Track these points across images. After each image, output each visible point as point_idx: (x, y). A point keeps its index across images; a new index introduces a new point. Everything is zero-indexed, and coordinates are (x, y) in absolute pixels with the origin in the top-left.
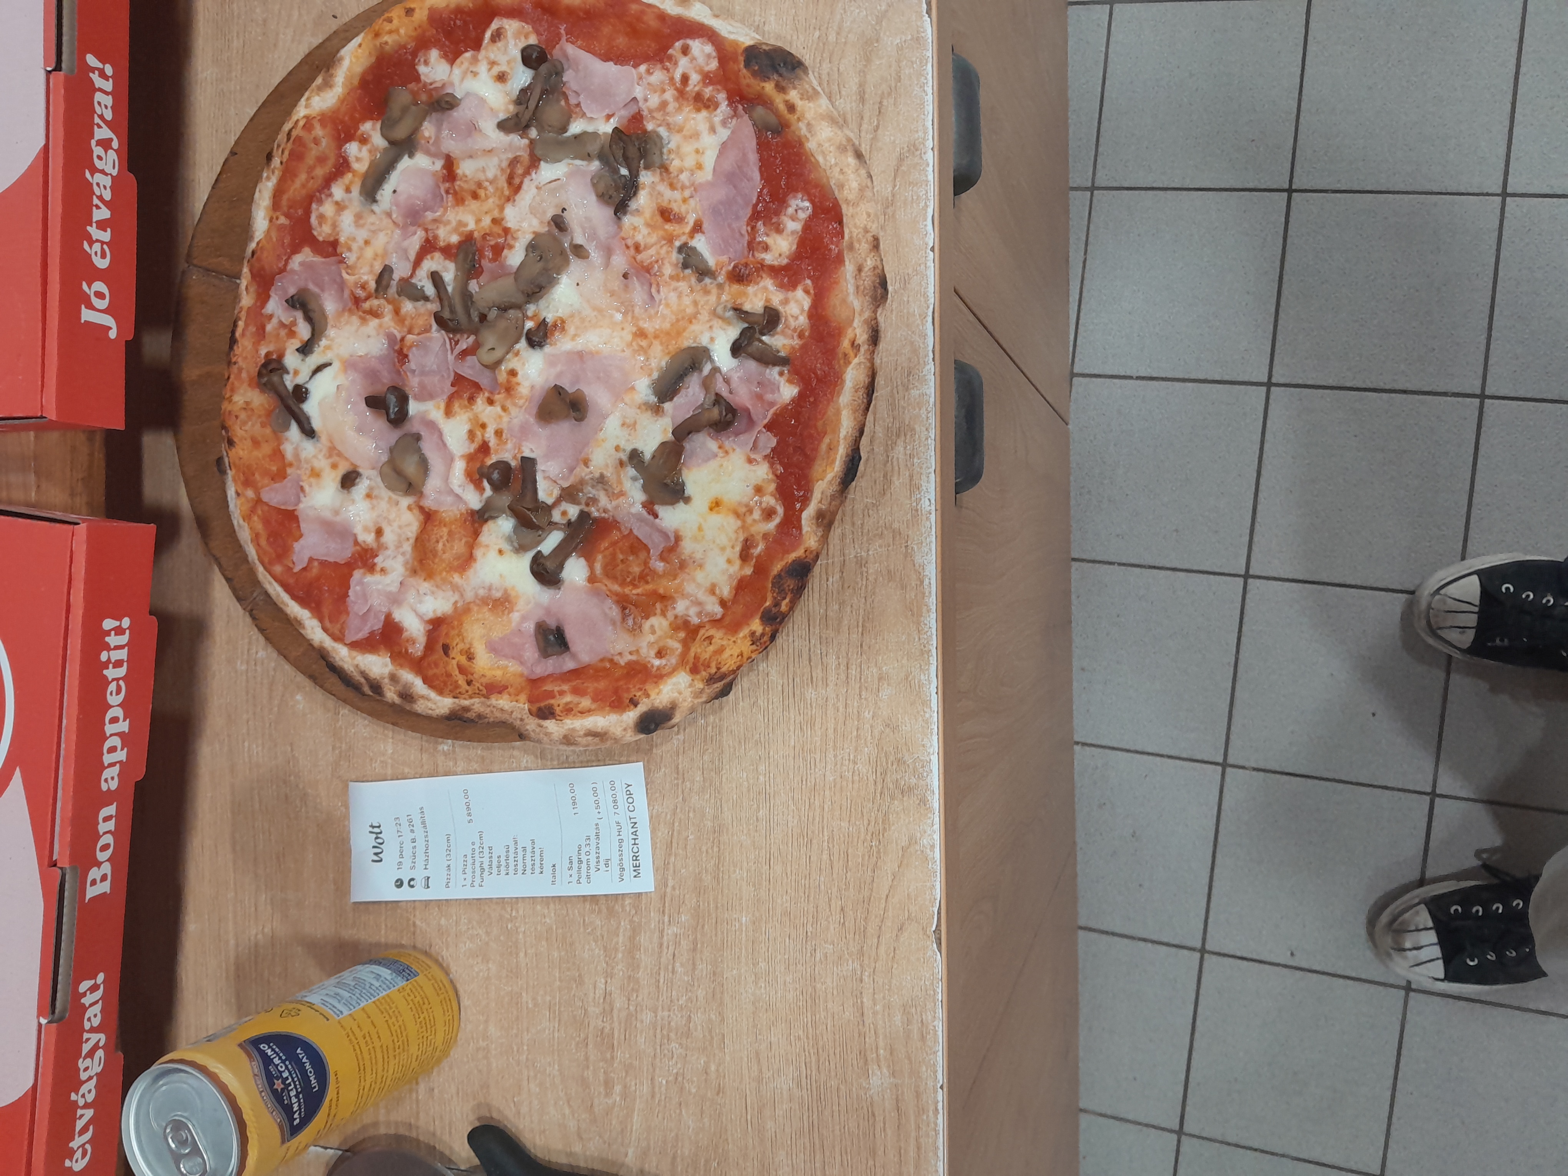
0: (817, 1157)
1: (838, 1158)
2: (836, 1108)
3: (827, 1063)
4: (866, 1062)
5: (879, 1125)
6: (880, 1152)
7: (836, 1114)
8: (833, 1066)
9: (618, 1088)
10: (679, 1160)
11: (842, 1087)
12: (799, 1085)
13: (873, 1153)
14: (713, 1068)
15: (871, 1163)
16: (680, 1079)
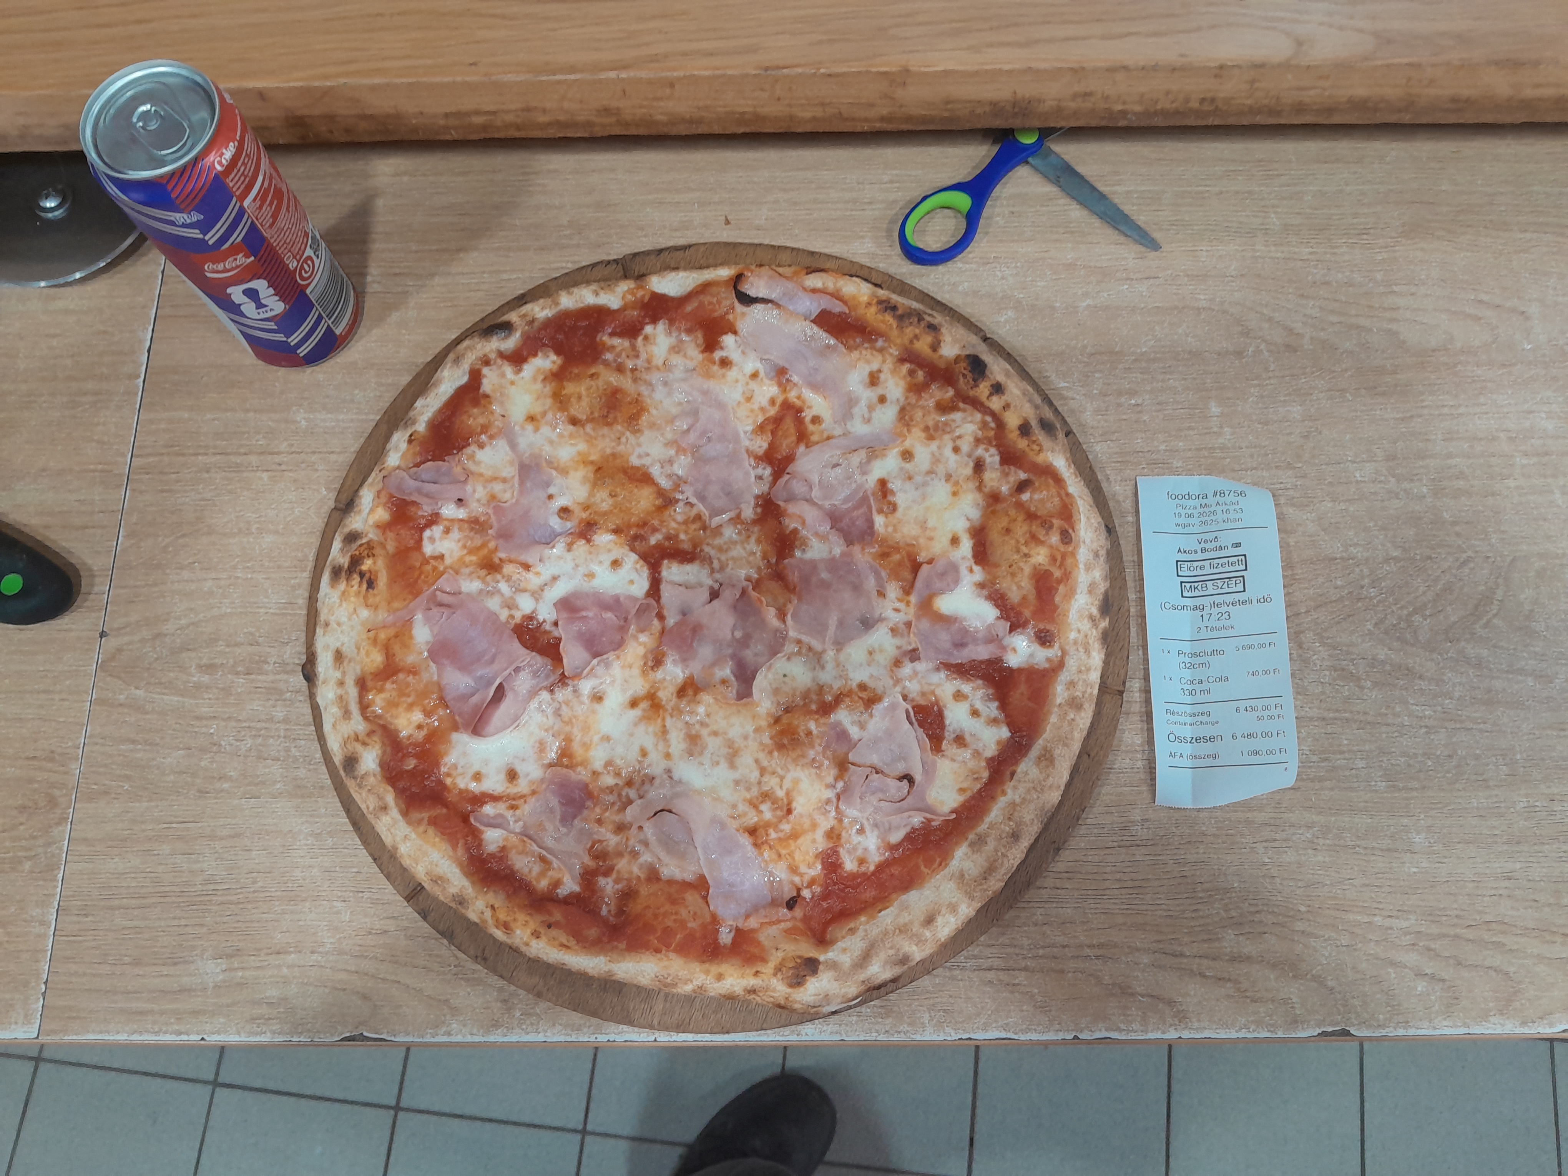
0: (133, 901)
1: (132, 924)
2: (183, 922)
3: (229, 913)
4: (230, 956)
5: (165, 970)
6: (137, 971)
7: (176, 922)
8: (226, 919)
9: (206, 679)
10: (132, 746)
11: (204, 930)
12: (208, 882)
13: (137, 962)
14: (226, 786)
15: (127, 960)
16: (215, 749)
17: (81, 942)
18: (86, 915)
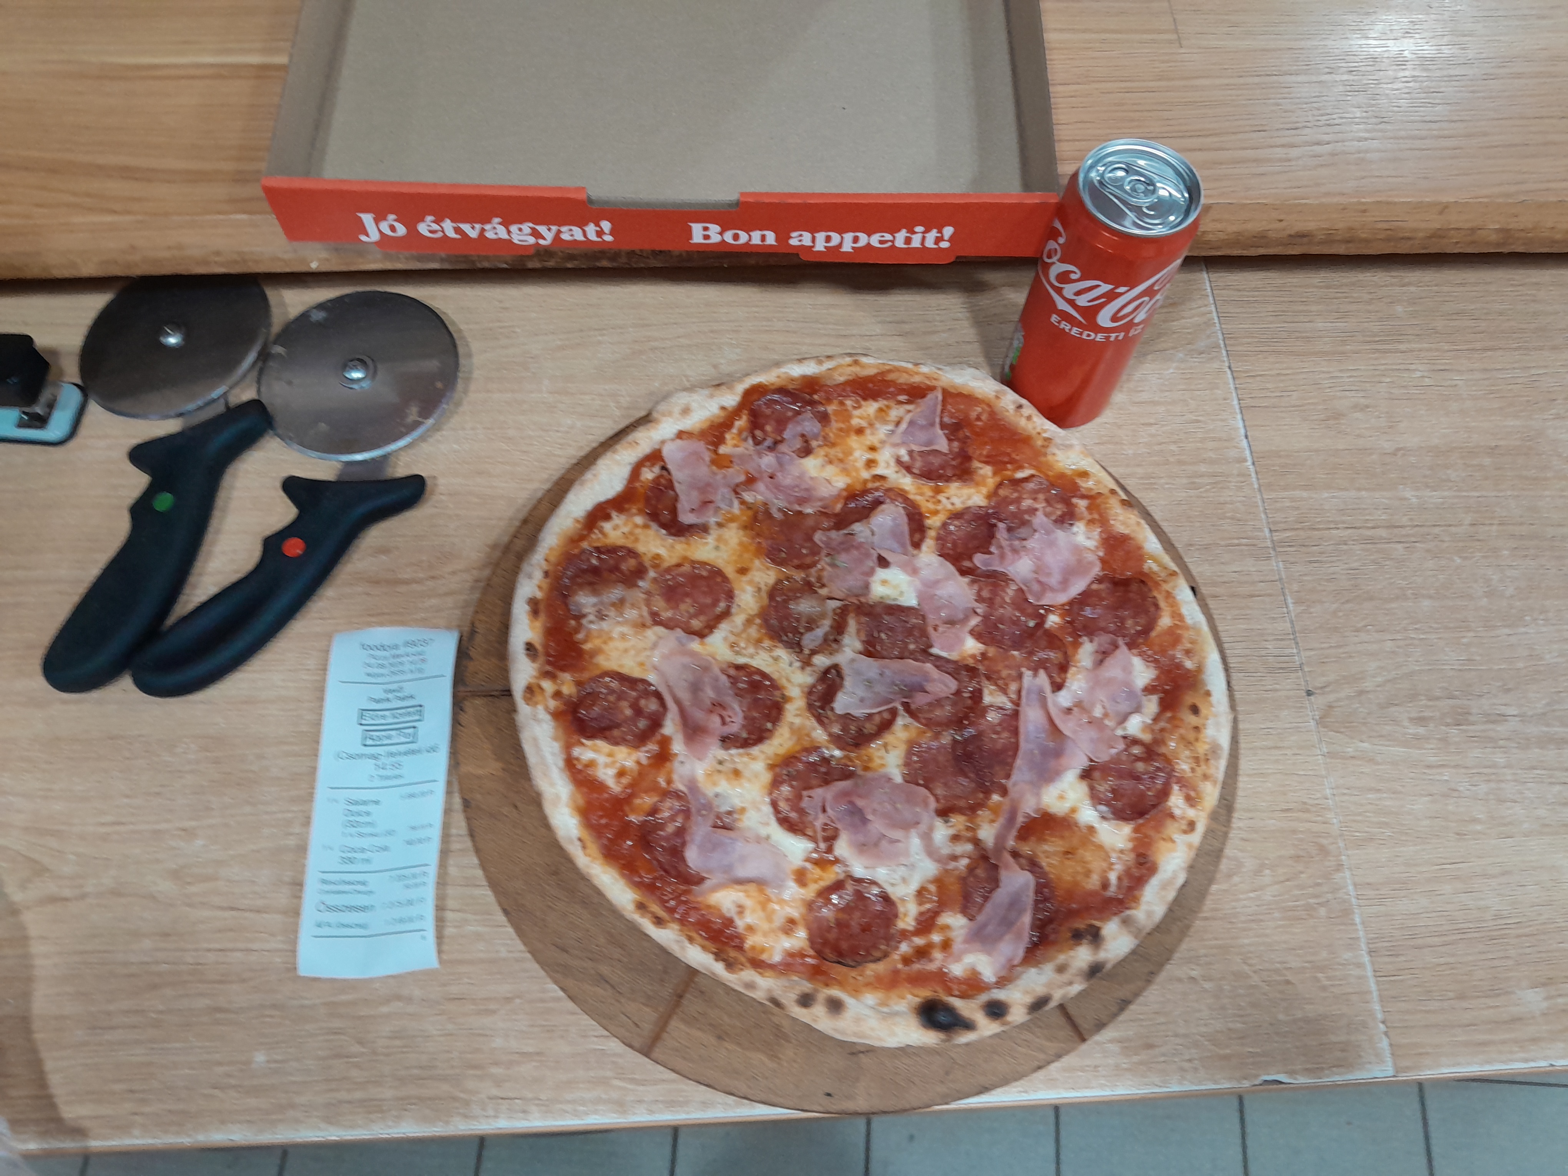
0: (1436, 939)
1: (1442, 960)
2: (1488, 956)
3: (1528, 945)
4: (1544, 985)
5: (1490, 1002)
6: (1465, 1004)
7: (1483, 957)
8: (1528, 950)
9: (1421, 730)
10: (1378, 795)
11: (1510, 962)
12: (1497, 917)
13: (1461, 997)
14: (1479, 827)
15: (1451, 995)
16: (1456, 794)
17: (1402, 981)
18: (1397, 955)
